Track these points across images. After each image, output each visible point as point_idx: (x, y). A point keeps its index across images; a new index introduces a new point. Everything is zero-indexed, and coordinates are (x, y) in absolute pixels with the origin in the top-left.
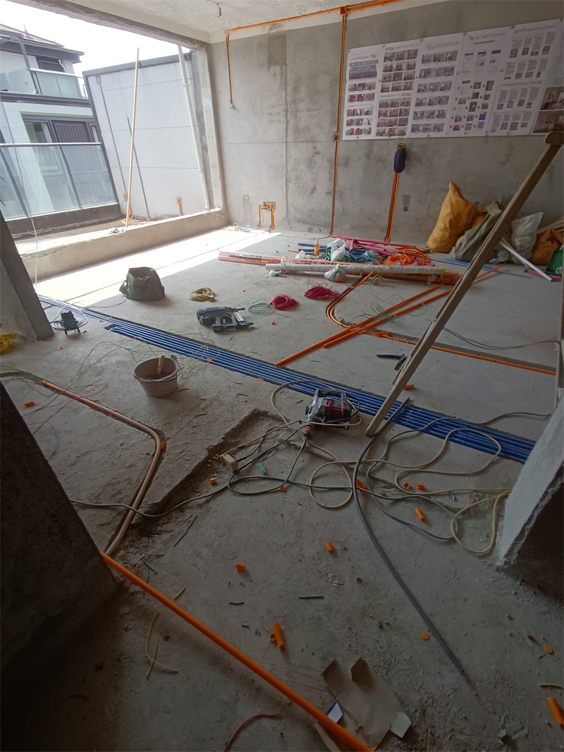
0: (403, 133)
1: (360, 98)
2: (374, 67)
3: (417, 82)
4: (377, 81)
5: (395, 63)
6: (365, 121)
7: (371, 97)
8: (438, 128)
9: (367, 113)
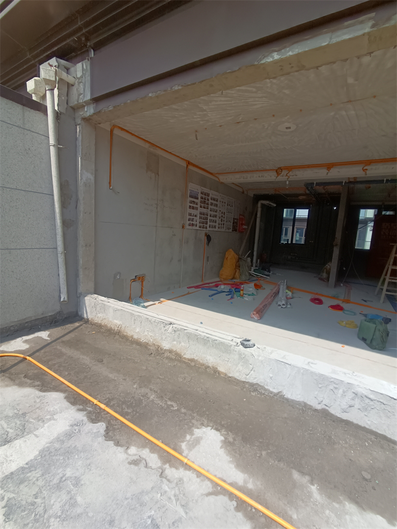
0: (206, 228)
1: (193, 208)
2: (198, 195)
3: (210, 207)
4: (198, 201)
5: (204, 196)
6: (195, 220)
7: (197, 209)
8: (215, 227)
9: (196, 216)
